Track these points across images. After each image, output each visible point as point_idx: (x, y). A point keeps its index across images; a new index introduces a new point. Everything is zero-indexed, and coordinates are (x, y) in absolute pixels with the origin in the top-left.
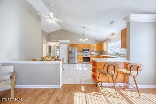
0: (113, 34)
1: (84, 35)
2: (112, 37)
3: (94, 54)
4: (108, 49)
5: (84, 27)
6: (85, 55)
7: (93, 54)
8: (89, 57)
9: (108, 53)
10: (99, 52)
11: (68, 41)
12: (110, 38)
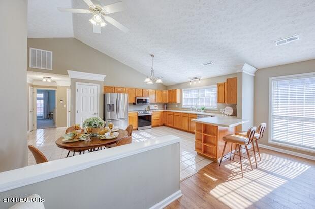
0: (196, 78)
1: (152, 71)
2: (195, 83)
3: (157, 108)
4: (184, 101)
5: (152, 55)
6: (142, 113)
7: (155, 110)
8: (150, 114)
9: (183, 107)
10: (164, 105)
11: (101, 78)
12: (190, 83)
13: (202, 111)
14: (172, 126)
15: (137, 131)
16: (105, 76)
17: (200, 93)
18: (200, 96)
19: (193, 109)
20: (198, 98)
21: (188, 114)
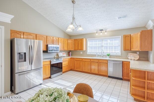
6: (55, 61)
8: (61, 62)
12: (97, 34)
13: (107, 57)
14: (81, 70)
15: (50, 79)
16: (13, 16)
17: (104, 42)
18: (103, 45)
19: (98, 55)
20: (102, 46)
21: (98, 60)
